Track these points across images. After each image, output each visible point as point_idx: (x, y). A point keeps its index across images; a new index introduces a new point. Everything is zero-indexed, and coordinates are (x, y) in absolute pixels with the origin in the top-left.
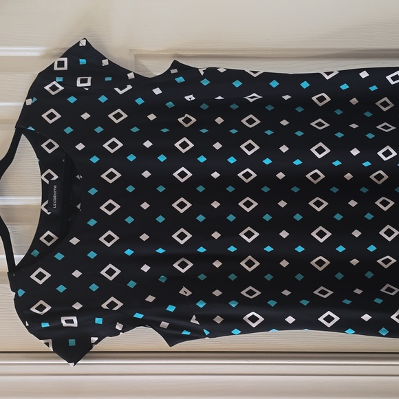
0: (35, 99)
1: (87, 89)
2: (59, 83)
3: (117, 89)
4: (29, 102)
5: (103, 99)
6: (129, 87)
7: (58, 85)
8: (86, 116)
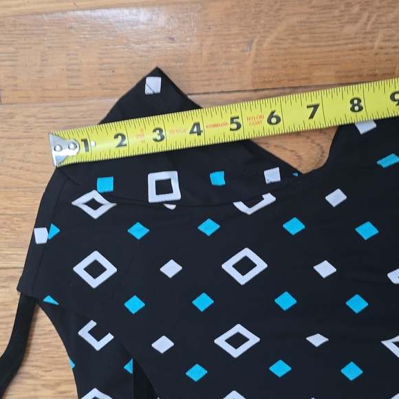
0: (55, 230)
1: (172, 207)
2: (105, 195)
3: (240, 206)
4: (42, 236)
5: (209, 227)
6: (269, 199)
7: (100, 199)
8: (171, 269)
